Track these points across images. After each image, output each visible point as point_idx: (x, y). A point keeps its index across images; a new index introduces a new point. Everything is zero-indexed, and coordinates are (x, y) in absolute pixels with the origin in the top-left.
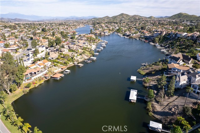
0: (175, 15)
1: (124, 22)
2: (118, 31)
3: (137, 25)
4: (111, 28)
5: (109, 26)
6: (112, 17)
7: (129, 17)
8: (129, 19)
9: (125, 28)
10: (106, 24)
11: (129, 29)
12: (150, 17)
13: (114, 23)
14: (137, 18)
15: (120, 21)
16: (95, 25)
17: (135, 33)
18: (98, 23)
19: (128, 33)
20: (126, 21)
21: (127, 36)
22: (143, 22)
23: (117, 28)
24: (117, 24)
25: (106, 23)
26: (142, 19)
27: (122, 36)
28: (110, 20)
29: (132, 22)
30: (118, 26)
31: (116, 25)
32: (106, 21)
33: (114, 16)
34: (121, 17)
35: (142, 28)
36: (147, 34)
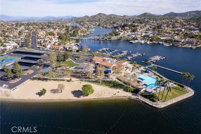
0: (142, 14)
1: (102, 21)
2: (99, 25)
6: (92, 16)
7: (106, 16)
8: (106, 18)
9: (103, 24)
10: (89, 22)
11: (106, 24)
12: (124, 16)
13: (95, 21)
14: (113, 17)
15: (99, 20)
17: (109, 26)
19: (105, 26)
20: (103, 19)
21: (105, 27)
22: (117, 20)
23: (98, 24)
26: (116, 17)
27: (101, 27)
28: (90, 19)
29: (108, 20)
31: (97, 22)
33: (93, 16)
34: (99, 16)
35: (113, 23)
36: (115, 25)
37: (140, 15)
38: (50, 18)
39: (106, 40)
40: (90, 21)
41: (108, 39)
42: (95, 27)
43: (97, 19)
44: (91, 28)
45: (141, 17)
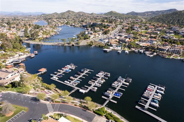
0: (109, 12)
1: (71, 18)
2: (67, 23)
3: (80, 20)
4: (62, 22)
5: (60, 21)
7: (75, 14)
8: (75, 15)
9: (72, 22)
10: (57, 20)
11: (74, 22)
12: (92, 14)
13: (63, 18)
14: (81, 14)
15: (68, 17)
16: (48, 20)
17: (77, 24)
18: (50, 19)
19: (73, 24)
20: (72, 17)
21: (73, 26)
22: (85, 18)
23: (66, 22)
24: (65, 19)
25: (56, 18)
26: (85, 15)
27: (70, 26)
28: (59, 16)
29: (77, 17)
30: (67, 20)
32: (56, 17)
33: (62, 13)
34: (68, 13)
35: (82, 21)
36: (84, 24)
37: (106, 13)
38: (19, 14)
39: (73, 45)
40: (58, 18)
41: (76, 44)
42: (63, 25)
43: (66, 16)
44: (58, 26)
45: (108, 15)
